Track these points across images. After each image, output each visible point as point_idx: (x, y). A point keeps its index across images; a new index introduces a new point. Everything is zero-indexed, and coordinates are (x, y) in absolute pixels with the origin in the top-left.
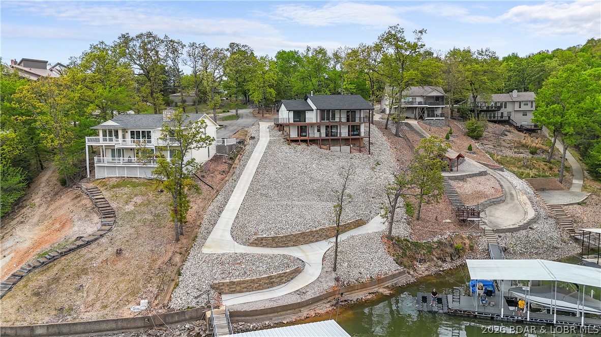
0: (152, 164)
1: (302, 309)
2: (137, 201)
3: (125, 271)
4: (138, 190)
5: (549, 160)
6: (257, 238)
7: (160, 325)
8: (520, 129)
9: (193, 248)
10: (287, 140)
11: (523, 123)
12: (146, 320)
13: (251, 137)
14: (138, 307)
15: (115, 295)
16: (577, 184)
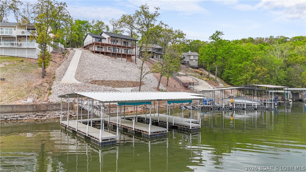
0: (14, 46)
1: (128, 108)
2: (6, 64)
3: (10, 87)
4: (5, 60)
5: (208, 77)
6: (93, 80)
7: (44, 111)
8: (193, 67)
9: (55, 81)
10: (92, 52)
11: (193, 65)
12: (34, 106)
13: (71, 49)
14: (26, 101)
15: (7, 96)
16: (221, 85)
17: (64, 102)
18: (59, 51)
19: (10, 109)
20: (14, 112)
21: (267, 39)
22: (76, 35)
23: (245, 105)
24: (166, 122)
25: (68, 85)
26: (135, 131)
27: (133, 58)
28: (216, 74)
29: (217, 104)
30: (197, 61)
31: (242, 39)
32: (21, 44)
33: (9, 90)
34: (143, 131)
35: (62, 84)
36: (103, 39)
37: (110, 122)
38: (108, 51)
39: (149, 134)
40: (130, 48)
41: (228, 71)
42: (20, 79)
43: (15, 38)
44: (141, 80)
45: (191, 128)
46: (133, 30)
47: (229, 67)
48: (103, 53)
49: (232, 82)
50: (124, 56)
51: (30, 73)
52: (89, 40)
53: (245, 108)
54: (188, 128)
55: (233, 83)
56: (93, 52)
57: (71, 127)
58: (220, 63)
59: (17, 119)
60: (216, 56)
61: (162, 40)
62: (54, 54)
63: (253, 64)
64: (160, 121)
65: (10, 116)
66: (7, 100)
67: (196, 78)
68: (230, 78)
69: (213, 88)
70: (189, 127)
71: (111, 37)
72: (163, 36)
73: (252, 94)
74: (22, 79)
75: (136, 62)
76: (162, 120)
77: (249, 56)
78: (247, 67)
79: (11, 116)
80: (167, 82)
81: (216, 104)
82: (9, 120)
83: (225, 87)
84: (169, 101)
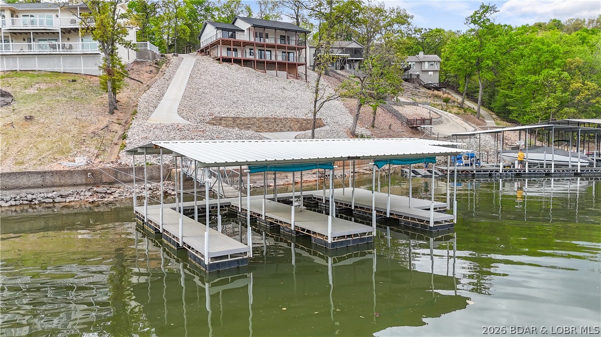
0: (58, 50)
2: (41, 87)
3: (43, 133)
4: (40, 79)
5: (461, 106)
6: (215, 117)
7: (110, 183)
8: (428, 87)
9: (135, 120)
10: (217, 60)
11: (429, 82)
12: (89, 174)
13: (174, 55)
14: (73, 163)
15: (34, 153)
16: (490, 122)
17: (151, 165)
18: (149, 59)
19: (38, 180)
20: (47, 187)
21: (591, 21)
22: (186, 27)
23: (553, 166)
24: (371, 208)
25: (161, 129)
26: (297, 233)
27: (301, 70)
28: (480, 99)
29: (486, 165)
30: (437, 74)
31: (535, 24)
32: (70, 46)
33: (39, 139)
34: (314, 233)
35: (149, 126)
36: (239, 33)
37: (242, 209)
38: (248, 57)
39: (330, 241)
40: (294, 49)
41: (506, 92)
42: (64, 117)
43: (58, 33)
44: (315, 115)
45: (432, 225)
46: (300, 12)
47: (508, 83)
48: (237, 61)
49: (515, 115)
50: (281, 66)
51: (86, 105)
52: (210, 34)
53: (553, 172)
54: (424, 223)
55: (517, 117)
56: (219, 60)
57: (151, 222)
58: (489, 76)
59: (54, 201)
60: (479, 60)
61: (361, 30)
62: (139, 66)
63: (566, 74)
64: (356, 207)
65: (39, 195)
66: (35, 162)
67: (435, 109)
68: (511, 108)
69: (473, 129)
70: (428, 222)
71: (255, 26)
72: (365, 22)
73: (568, 141)
74: (69, 117)
75: (307, 78)
76: (361, 203)
77: (556, 58)
78: (551, 82)
79: (42, 195)
80: (372, 118)
81: (482, 164)
82: (37, 202)
83: (500, 126)
84: (379, 161)
